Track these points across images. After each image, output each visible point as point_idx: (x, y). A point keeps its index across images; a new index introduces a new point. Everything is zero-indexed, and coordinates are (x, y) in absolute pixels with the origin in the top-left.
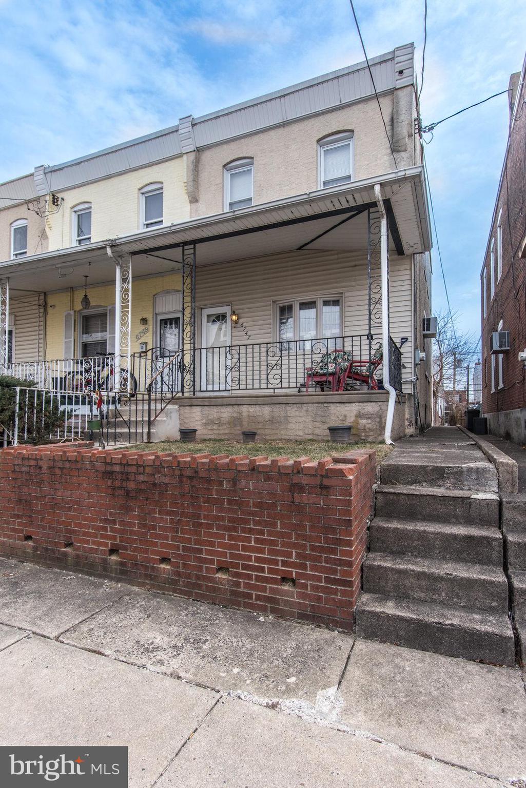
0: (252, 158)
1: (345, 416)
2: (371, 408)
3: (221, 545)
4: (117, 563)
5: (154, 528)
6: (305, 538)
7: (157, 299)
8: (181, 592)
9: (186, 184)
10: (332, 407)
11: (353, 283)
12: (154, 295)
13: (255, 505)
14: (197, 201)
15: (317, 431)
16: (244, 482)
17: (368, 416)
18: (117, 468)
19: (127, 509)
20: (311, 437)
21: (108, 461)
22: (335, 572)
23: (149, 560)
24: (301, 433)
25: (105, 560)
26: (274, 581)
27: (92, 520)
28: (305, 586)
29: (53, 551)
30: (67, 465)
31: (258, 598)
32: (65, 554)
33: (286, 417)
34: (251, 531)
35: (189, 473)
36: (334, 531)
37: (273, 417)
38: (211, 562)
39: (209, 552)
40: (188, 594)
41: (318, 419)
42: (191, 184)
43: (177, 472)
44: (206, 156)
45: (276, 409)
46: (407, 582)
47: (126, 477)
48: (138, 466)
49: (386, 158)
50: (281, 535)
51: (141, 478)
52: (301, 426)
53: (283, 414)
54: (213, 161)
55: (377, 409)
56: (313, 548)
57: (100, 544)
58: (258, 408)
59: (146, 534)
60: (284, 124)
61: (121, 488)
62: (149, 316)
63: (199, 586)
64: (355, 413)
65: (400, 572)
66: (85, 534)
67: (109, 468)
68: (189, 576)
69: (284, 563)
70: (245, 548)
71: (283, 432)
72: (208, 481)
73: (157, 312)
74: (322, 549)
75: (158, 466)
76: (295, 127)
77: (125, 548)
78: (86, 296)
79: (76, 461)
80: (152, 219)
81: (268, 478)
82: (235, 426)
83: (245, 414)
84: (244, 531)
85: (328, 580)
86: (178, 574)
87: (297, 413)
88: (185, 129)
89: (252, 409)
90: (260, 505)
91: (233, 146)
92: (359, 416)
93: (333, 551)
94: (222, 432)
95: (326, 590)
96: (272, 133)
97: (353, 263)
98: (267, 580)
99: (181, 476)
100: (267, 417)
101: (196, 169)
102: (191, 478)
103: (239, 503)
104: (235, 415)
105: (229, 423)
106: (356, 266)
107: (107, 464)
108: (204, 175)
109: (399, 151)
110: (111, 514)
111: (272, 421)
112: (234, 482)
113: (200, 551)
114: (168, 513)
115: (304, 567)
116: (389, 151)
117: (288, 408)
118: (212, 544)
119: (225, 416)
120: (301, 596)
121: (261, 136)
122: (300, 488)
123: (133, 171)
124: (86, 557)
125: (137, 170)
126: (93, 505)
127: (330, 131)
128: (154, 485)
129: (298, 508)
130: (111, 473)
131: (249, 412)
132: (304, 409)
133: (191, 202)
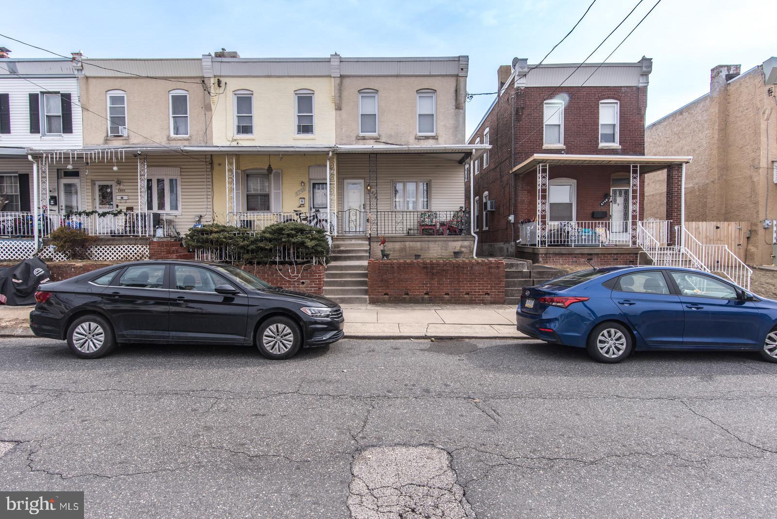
0: (378, 91)
1: (455, 247)
2: (466, 243)
3: (467, 287)
4: (428, 298)
5: (443, 284)
6: (492, 281)
7: (311, 169)
8: (453, 303)
9: (333, 97)
10: (450, 243)
11: (436, 175)
12: (309, 167)
13: (478, 274)
14: (341, 110)
15: (443, 254)
16: (475, 267)
17: (465, 247)
18: (429, 266)
19: (433, 279)
20: (440, 257)
21: (425, 263)
22: (500, 289)
23: (441, 295)
24: (435, 255)
25: (423, 298)
26: (483, 295)
27: (417, 284)
28: (492, 294)
29: (399, 297)
30: (407, 266)
31: (478, 300)
32: (405, 298)
33: (428, 248)
34: (476, 281)
35: (456, 265)
36: (500, 279)
37: (422, 248)
38: (463, 292)
39: (463, 289)
40: (456, 303)
41: (444, 248)
42: (337, 98)
43: (452, 266)
44: (347, 81)
45: (423, 244)
46: (514, 292)
47: (433, 268)
48: (437, 264)
49: (453, 111)
50: (485, 281)
51: (439, 268)
52: (436, 251)
53: (427, 246)
54: (351, 86)
55: (469, 244)
56: (494, 284)
57: (420, 292)
58: (414, 243)
59: (440, 287)
60: (397, 76)
61: (430, 272)
62: (306, 181)
63: (459, 300)
64: (460, 245)
65: (512, 290)
66: (414, 289)
67: (425, 266)
68: (456, 297)
69: (486, 289)
70: (474, 287)
71: (427, 255)
72: (463, 268)
73: (311, 177)
74: (497, 284)
75: (445, 264)
76: (404, 80)
77: (432, 292)
78: (270, 165)
79: (411, 264)
80: (303, 113)
81: (482, 266)
82: (402, 252)
83: (407, 246)
84: (474, 281)
85: (498, 292)
86: (452, 298)
87: (434, 246)
88: (335, 63)
89: (411, 244)
90: (480, 274)
91: (365, 80)
92: (461, 247)
93: (500, 284)
94: (396, 255)
95: (498, 295)
96: (390, 79)
97: (436, 165)
98: (481, 295)
99: (454, 267)
100: (419, 248)
101: (340, 89)
102: (457, 267)
103: (473, 273)
104: (402, 246)
105: (399, 250)
106: (437, 166)
107: (424, 264)
108: (345, 94)
109: (459, 109)
110: (426, 281)
111: (421, 249)
112: (472, 267)
113: (460, 289)
114: (449, 279)
115: (492, 289)
116: (454, 107)
117: (430, 243)
118: (464, 287)
119: (397, 247)
120: (491, 297)
121: (383, 79)
122: (490, 268)
123: (289, 77)
124: (414, 298)
125: (293, 77)
126: (418, 279)
127: (424, 88)
128: (444, 270)
129: (491, 273)
130: (427, 267)
131: (409, 245)
132: (437, 243)
133: (336, 109)
